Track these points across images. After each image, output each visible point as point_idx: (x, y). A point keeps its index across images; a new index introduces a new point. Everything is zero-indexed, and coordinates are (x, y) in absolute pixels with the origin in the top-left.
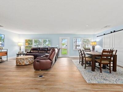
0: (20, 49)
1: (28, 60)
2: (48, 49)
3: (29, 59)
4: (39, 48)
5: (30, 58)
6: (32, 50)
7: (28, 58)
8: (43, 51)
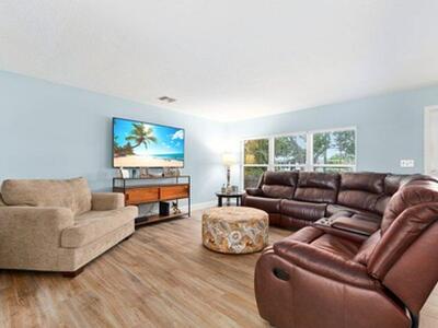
0: (229, 178)
1: (241, 230)
2: (344, 181)
3: (247, 230)
4: (296, 175)
5: (252, 222)
6: (267, 184)
7: (243, 222)
8: (316, 192)
